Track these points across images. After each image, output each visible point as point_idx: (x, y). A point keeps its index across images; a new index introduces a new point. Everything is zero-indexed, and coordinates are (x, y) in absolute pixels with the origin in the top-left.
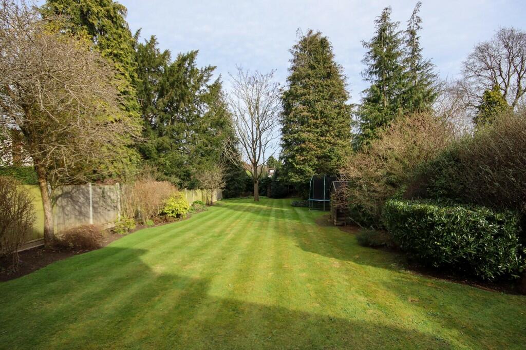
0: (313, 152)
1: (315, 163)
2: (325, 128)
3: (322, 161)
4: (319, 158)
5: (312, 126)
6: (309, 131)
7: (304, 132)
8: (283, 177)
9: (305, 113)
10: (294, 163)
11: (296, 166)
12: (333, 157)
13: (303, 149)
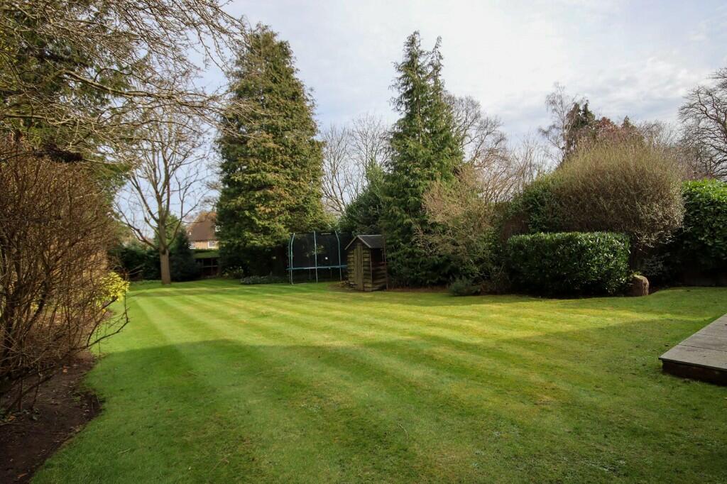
0: (284, 202)
1: (287, 218)
2: (298, 169)
3: (296, 215)
4: (292, 210)
5: (280, 165)
6: (276, 172)
7: (269, 172)
8: (232, 239)
9: (271, 145)
10: (254, 218)
11: (257, 222)
12: (309, 210)
13: (268, 198)
